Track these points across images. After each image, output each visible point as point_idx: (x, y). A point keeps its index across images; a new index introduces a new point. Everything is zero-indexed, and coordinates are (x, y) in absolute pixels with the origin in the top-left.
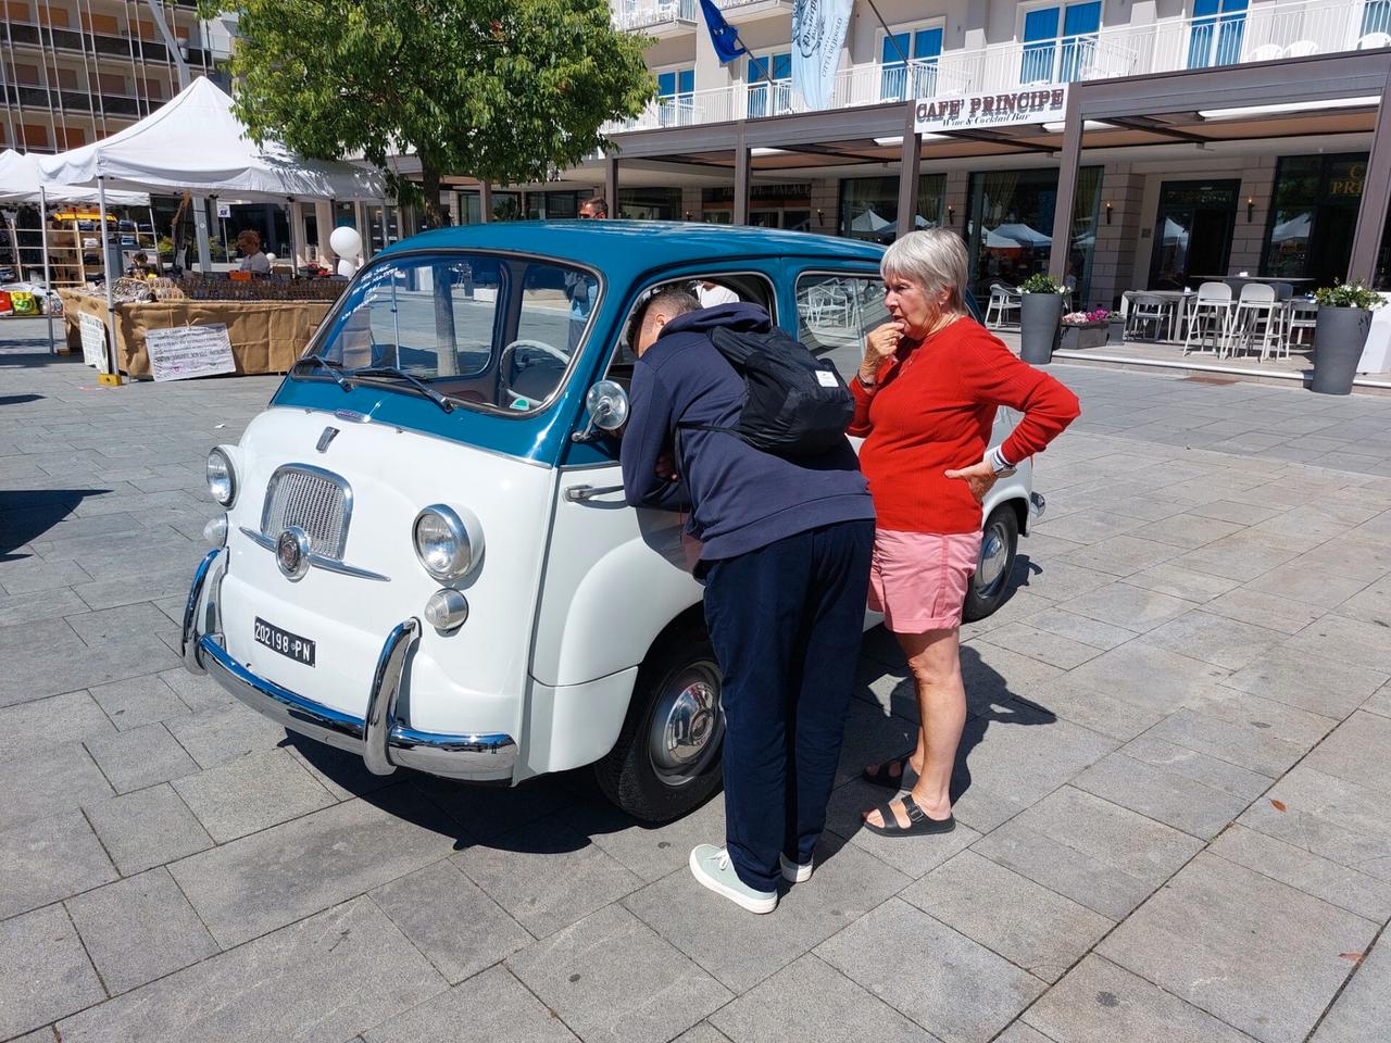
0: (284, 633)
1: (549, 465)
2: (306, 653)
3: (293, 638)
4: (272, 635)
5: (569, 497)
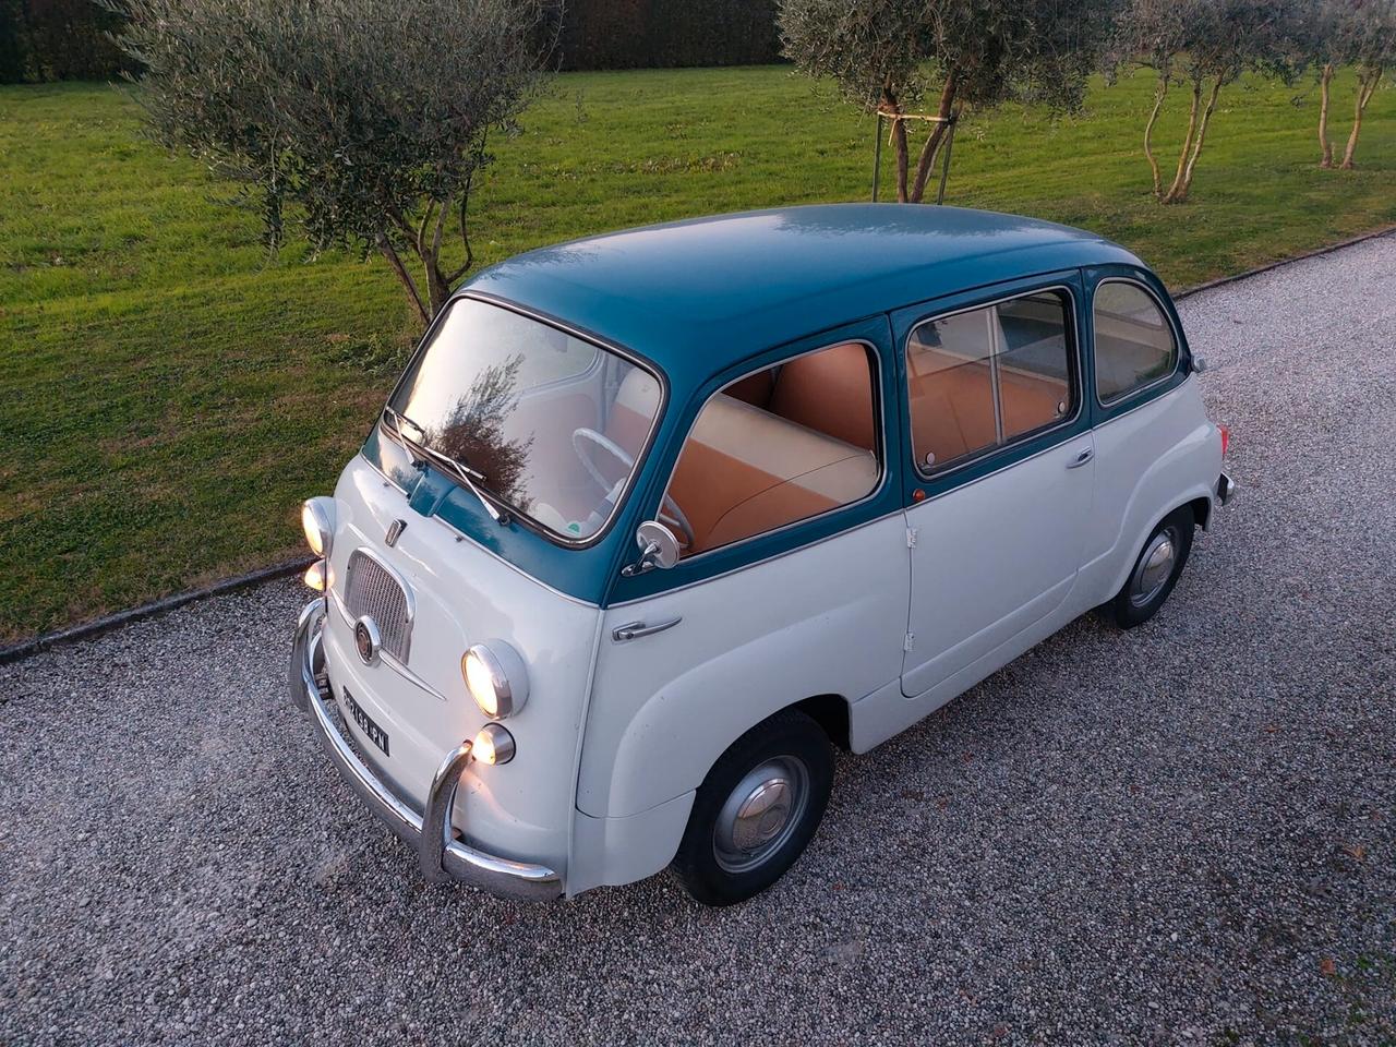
0: (365, 715)
1: (597, 606)
2: (381, 742)
3: (371, 723)
4: (356, 712)
5: (617, 637)
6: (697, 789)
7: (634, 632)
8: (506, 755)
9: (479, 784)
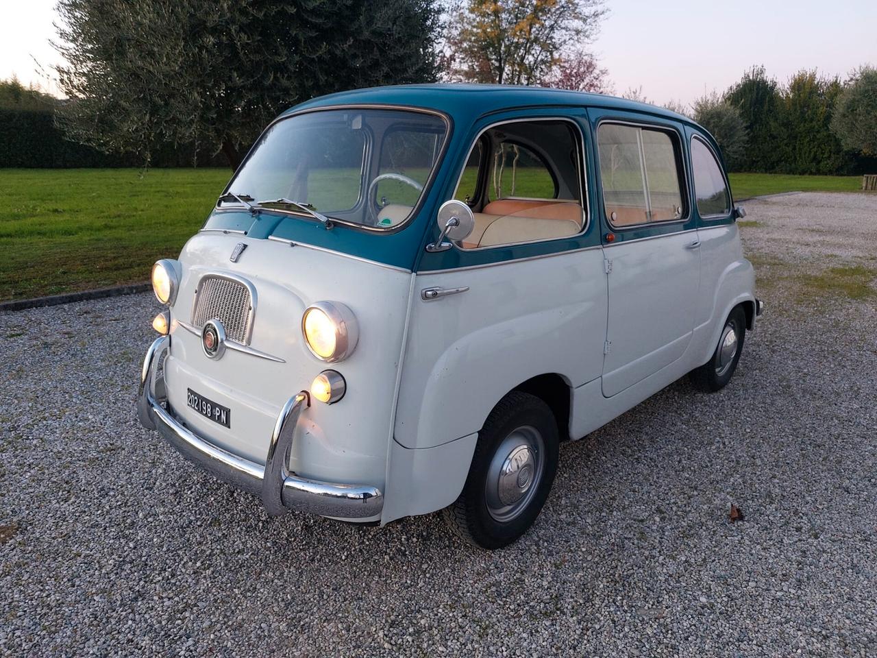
0: (208, 401)
1: (409, 271)
2: (223, 417)
3: (214, 405)
4: (200, 402)
5: (425, 297)
6: (478, 432)
7: (434, 296)
8: (338, 396)
9: (313, 427)
